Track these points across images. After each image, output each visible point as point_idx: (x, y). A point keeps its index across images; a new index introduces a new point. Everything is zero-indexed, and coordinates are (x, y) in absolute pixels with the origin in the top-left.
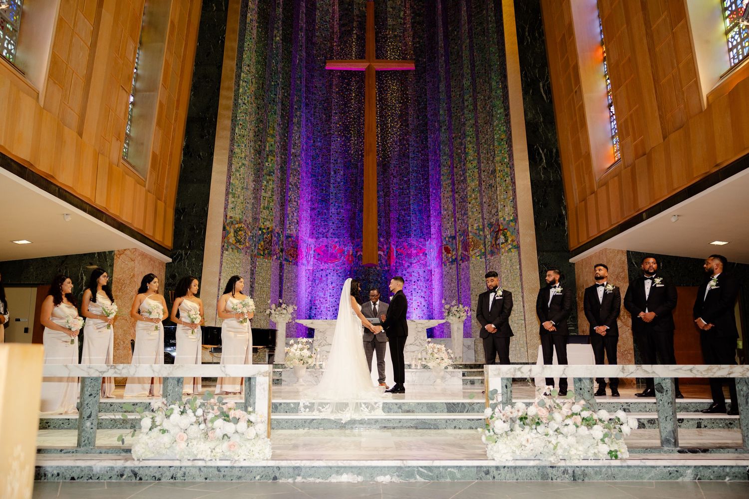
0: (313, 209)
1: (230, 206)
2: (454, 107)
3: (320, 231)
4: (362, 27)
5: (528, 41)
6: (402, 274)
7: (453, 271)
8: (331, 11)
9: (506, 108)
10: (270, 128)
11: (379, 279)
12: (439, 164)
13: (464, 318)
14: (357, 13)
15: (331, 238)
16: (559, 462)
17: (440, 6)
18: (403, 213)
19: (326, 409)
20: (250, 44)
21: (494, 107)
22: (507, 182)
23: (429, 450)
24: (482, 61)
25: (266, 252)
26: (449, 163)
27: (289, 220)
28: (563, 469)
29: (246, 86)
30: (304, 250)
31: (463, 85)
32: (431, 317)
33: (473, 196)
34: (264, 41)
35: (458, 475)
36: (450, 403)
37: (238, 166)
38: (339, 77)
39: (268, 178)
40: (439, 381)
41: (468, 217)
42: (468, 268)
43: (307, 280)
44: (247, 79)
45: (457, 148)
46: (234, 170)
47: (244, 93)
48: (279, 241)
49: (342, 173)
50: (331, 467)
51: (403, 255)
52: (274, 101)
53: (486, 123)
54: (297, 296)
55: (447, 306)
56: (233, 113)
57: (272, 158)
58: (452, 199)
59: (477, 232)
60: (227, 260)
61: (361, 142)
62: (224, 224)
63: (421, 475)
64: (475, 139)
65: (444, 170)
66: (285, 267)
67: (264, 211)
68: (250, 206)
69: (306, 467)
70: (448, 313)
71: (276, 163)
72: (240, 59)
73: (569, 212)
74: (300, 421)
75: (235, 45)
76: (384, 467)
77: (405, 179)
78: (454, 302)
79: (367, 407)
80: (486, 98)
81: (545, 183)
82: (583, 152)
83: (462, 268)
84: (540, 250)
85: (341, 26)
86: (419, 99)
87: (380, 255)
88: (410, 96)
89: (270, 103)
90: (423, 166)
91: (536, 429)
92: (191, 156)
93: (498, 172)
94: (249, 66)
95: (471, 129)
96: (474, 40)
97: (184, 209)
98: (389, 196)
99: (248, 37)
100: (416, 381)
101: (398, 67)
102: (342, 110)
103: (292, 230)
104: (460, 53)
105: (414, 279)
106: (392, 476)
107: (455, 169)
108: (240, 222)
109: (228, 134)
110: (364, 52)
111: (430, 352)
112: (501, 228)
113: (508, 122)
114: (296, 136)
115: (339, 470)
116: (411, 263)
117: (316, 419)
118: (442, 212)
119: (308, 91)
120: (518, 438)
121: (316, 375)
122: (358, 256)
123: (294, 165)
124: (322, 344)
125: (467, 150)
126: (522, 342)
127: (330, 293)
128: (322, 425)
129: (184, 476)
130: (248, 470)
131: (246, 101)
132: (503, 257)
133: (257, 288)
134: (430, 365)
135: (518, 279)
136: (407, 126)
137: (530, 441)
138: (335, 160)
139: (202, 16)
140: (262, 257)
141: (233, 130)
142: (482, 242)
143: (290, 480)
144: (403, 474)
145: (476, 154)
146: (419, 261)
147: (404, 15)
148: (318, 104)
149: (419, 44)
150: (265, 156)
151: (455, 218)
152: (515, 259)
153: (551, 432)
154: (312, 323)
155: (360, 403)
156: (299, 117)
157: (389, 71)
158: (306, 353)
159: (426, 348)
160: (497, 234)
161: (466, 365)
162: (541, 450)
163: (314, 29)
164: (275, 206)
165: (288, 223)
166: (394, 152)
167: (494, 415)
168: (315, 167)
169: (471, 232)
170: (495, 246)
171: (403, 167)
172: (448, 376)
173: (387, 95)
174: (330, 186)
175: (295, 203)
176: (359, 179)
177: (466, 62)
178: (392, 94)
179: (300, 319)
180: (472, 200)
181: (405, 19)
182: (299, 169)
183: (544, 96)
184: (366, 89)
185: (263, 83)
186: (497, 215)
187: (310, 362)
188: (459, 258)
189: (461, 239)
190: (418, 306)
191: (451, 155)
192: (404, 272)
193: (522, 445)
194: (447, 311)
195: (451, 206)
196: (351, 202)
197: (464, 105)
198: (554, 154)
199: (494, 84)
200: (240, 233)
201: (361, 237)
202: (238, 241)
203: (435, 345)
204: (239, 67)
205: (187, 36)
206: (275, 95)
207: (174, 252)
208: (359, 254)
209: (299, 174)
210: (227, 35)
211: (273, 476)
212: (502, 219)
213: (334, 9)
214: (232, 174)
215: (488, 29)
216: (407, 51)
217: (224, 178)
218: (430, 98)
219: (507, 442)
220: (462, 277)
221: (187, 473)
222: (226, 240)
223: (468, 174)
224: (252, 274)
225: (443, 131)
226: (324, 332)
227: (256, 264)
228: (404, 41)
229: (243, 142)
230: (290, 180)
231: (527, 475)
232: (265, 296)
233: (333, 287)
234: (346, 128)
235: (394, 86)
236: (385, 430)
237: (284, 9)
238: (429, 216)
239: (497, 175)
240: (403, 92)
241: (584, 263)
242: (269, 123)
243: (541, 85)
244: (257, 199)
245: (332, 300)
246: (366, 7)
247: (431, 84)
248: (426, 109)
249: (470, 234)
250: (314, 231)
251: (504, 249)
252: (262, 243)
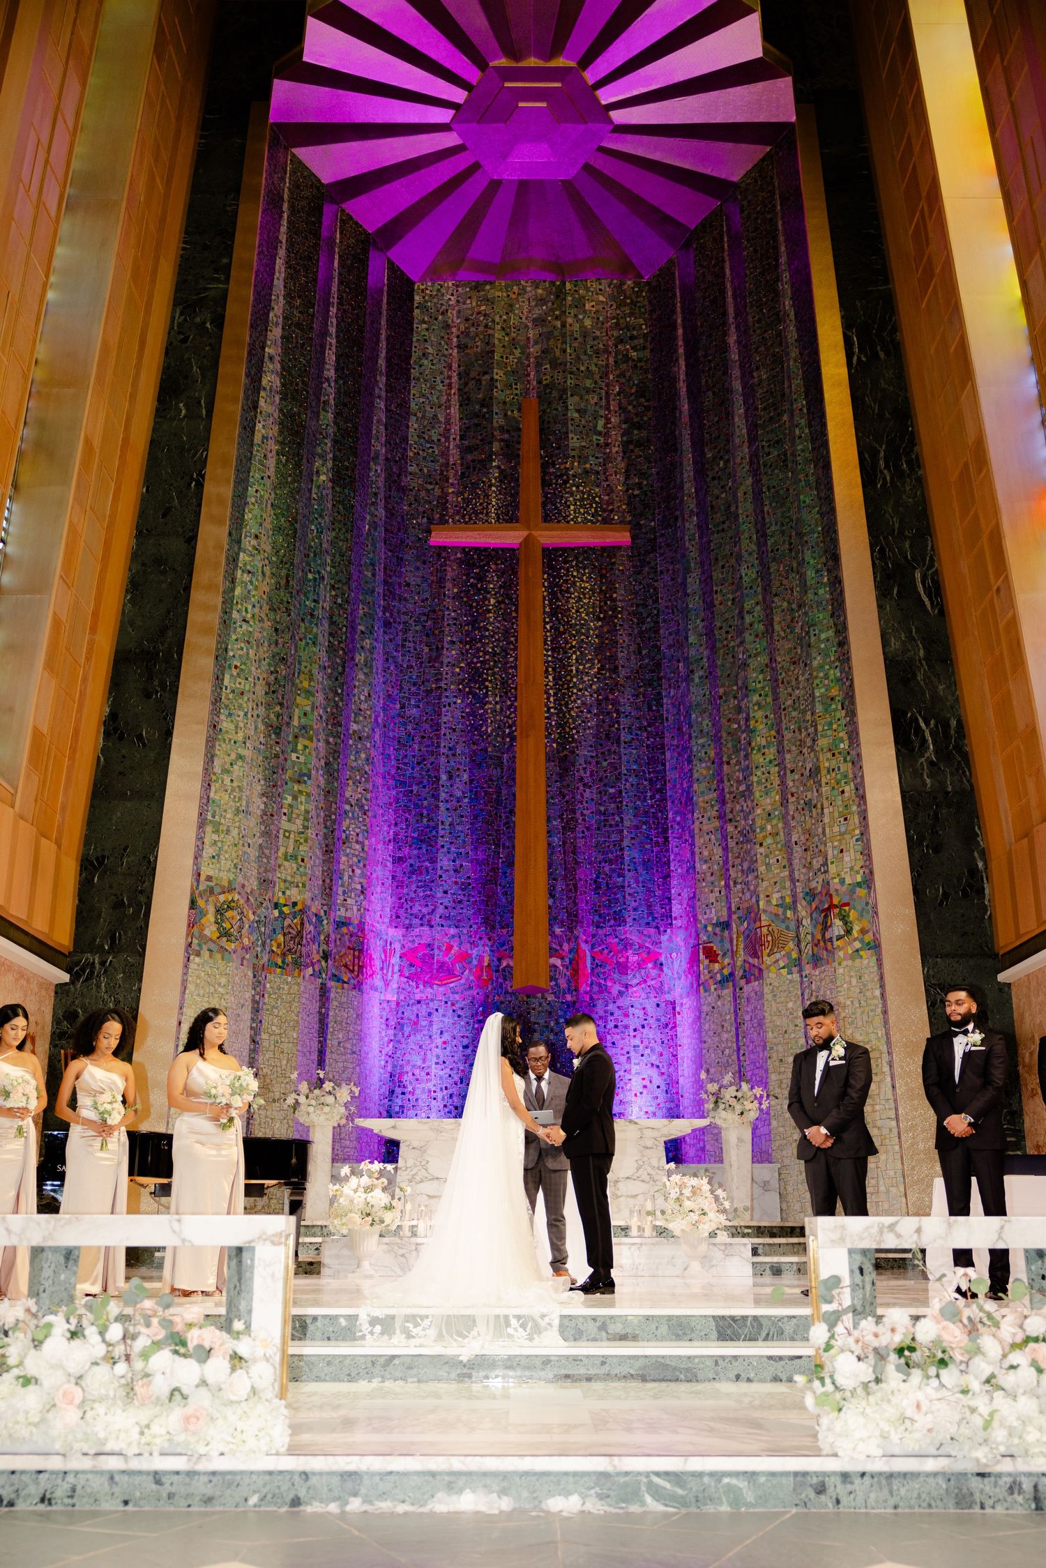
0: (398, 861)
1: (208, 851)
2: (721, 628)
3: (415, 911)
4: (511, 452)
5: (885, 479)
6: (606, 1012)
7: (726, 1004)
8: (442, 419)
9: (840, 627)
10: (302, 676)
11: (552, 1024)
12: (689, 757)
13: (753, 1115)
14: (502, 422)
15: (439, 928)
16: (998, 1462)
17: (686, 407)
18: (607, 869)
19: (424, 1329)
20: (261, 490)
21: (813, 625)
22: (846, 794)
23: (676, 1432)
24: (782, 524)
25: (289, 958)
26: (712, 754)
27: (343, 886)
28: (1009, 1480)
29: (251, 582)
30: (377, 955)
31: (741, 578)
32: (674, 1113)
33: (769, 827)
34: (292, 483)
35: (750, 1497)
36: (723, 1317)
37: (228, 759)
38: (460, 562)
39: (296, 788)
40: (695, 1266)
41: (757, 877)
42: (760, 995)
43: (384, 1026)
44: (253, 567)
45: (729, 720)
46: (217, 769)
47: (246, 598)
48: (319, 934)
49: (465, 777)
50: (433, 1474)
51: (608, 967)
52: (312, 615)
53: (794, 663)
54: (360, 1063)
55: (712, 1087)
56: (218, 642)
57: (306, 742)
58: (719, 836)
59: (780, 911)
60: (198, 977)
61: (509, 708)
62: (192, 894)
63: (657, 1493)
64: (769, 699)
65: (701, 770)
66: (332, 995)
67: (286, 863)
68: (253, 853)
69: (372, 1474)
70: (716, 1102)
71: (314, 754)
72: (238, 522)
73: (994, 865)
74: (363, 1360)
75: (228, 491)
76: (566, 1474)
77: (612, 791)
78: (728, 1077)
79: (523, 1326)
80: (794, 606)
81: (935, 798)
82: (1021, 726)
83: (745, 995)
84: (927, 953)
85: (465, 450)
86: (641, 609)
87: (555, 966)
88: (619, 604)
89: (303, 620)
90: (652, 761)
91: (938, 1376)
92: (121, 738)
93: (824, 772)
94: (256, 537)
95: (761, 677)
96: (764, 479)
97: (101, 859)
98: (573, 830)
99: (255, 475)
100: (641, 1267)
101: (592, 540)
102: (467, 635)
103: (349, 909)
104: (733, 509)
105: (633, 1022)
106: (584, 1497)
107: (725, 767)
108: (230, 890)
109: (207, 688)
110: (517, 507)
111: (674, 1195)
112: (835, 901)
113: (844, 659)
114: (360, 694)
115: (454, 1481)
116: (627, 986)
117: (399, 1356)
118: (698, 865)
119: (390, 593)
120: (894, 1400)
121: (401, 1252)
122: (504, 970)
123: (357, 759)
124: (418, 1178)
125: (752, 723)
126: (892, 1173)
127: (438, 1057)
128: (414, 1371)
129: (71, 1497)
130: (228, 1479)
131: (249, 616)
132: (841, 971)
133: (265, 1044)
134: (676, 1226)
135: (878, 1020)
136: (615, 670)
137: (924, 1408)
138: (450, 749)
139: (154, 430)
140: (278, 970)
141: (219, 679)
142: (792, 934)
143: (333, 1508)
144: (611, 1493)
145: (773, 733)
146: (645, 981)
147: (605, 426)
148: (411, 622)
149: (640, 488)
150: (290, 738)
151: (727, 878)
152: (871, 975)
153: (975, 1385)
154: (394, 1127)
155: (506, 1317)
156: (369, 650)
157: (573, 550)
158: (379, 1198)
159: (665, 1185)
160: (826, 917)
161: (759, 1227)
162: (953, 1430)
163: (404, 456)
164: (311, 851)
165: (340, 892)
166: (586, 730)
167: (833, 1342)
168: (405, 764)
169: (765, 911)
170: (822, 944)
171: (605, 764)
172: (718, 1254)
173: (567, 602)
174: (437, 807)
175: (358, 847)
176: (504, 792)
177: (747, 529)
178: (580, 599)
179: (366, 1117)
180: (765, 837)
181: (607, 435)
182: (367, 769)
183: (926, 599)
184: (521, 588)
185: (288, 576)
186: (826, 872)
187: (387, 1221)
188: (739, 973)
189: (742, 929)
190: (645, 1087)
191: (715, 736)
192: (611, 1007)
193: (904, 1419)
194: (712, 1099)
195: (718, 851)
196: (487, 843)
197: (743, 624)
198: (952, 732)
199: (810, 574)
200: (229, 914)
201: (508, 925)
202: (225, 934)
203: (686, 1179)
204: (235, 539)
205: (120, 471)
206: (315, 601)
207: (76, 958)
208: (504, 964)
209: (367, 780)
210: (209, 471)
211: (291, 1496)
212: (836, 880)
213: (449, 414)
214: (214, 778)
215: (793, 455)
216: (612, 504)
217: (196, 787)
218: (667, 607)
219: (868, 1411)
220: (747, 1018)
221: (79, 1488)
222: (196, 931)
223: (755, 779)
224: (256, 1010)
225: (697, 680)
226: (422, 1149)
227: (265, 987)
228: (605, 484)
229: (240, 707)
230: (348, 794)
231: (919, 1497)
232: (284, 1062)
233: (444, 1043)
234: (475, 676)
235: (583, 583)
236: (568, 1383)
237: (338, 414)
238: (667, 877)
239: (824, 781)
240: (606, 594)
241: (1034, 983)
242: (300, 664)
243: (918, 575)
244: (270, 835)
245: (441, 1073)
246: (519, 410)
247: (667, 578)
248: (657, 632)
249: (763, 917)
250: (402, 911)
251: (844, 950)
252: (281, 938)
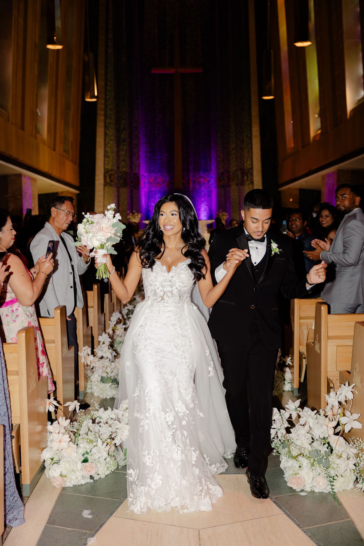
0: (146, 157)
1: (106, 163)
3: (151, 169)
7: (223, 192)
8: (153, 33)
12: (216, 130)
14: (169, 34)
15: (157, 173)
18: (196, 158)
22: (249, 147)
25: (124, 184)
26: (221, 131)
27: (134, 165)
29: (110, 94)
30: (142, 180)
32: (210, 218)
33: (233, 152)
34: (117, 63)
37: (109, 140)
39: (123, 144)
41: (230, 163)
42: (230, 191)
43: (145, 197)
44: (110, 90)
45: (225, 123)
46: (107, 143)
47: (110, 99)
48: (130, 177)
49: (162, 135)
51: (196, 182)
52: (124, 98)
53: (240, 112)
54: (141, 207)
57: (125, 132)
58: (222, 152)
59: (234, 172)
61: (172, 117)
62: (104, 173)
64: (234, 120)
65: (219, 135)
66: (133, 191)
67: (122, 162)
68: (115, 161)
71: (126, 134)
73: (279, 165)
78: (221, 211)
83: (227, 190)
85: (159, 43)
87: (184, 182)
90: (207, 131)
93: (245, 141)
94: (110, 81)
95: (233, 114)
99: (109, 65)
103: (136, 170)
105: (202, 195)
107: (224, 135)
108: (111, 171)
109: (103, 124)
110: (173, 61)
112: (245, 172)
113: (250, 114)
114: (136, 116)
116: (201, 187)
118: (217, 159)
122: (172, 183)
123: (136, 133)
125: (230, 125)
131: (111, 103)
133: (121, 204)
140: (122, 187)
141: (105, 121)
142: (237, 178)
145: (235, 129)
146: (205, 185)
148: (147, 93)
150: (121, 132)
151: (224, 163)
156: (137, 103)
160: (244, 175)
164: (127, 158)
165: (134, 167)
166: (191, 123)
168: (147, 132)
169: (231, 172)
170: (242, 181)
171: (196, 132)
173: (187, 87)
174: (156, 144)
175: (137, 155)
176: (172, 139)
178: (190, 87)
180: (232, 154)
182: (138, 135)
185: (118, 90)
186: (244, 165)
188: (225, 185)
189: (226, 175)
195: (222, 156)
196: (168, 152)
198: (273, 133)
200: (112, 176)
201: (174, 172)
202: (111, 181)
207: (80, 188)
210: (99, 67)
212: (246, 167)
213: (155, 31)
214: (106, 145)
217: (103, 148)
220: (227, 195)
222: (105, 181)
223: (231, 139)
225: (218, 111)
229: (110, 127)
230: (134, 142)
232: (125, 207)
234: (164, 109)
235: (191, 82)
238: (211, 160)
239: (245, 143)
240: (197, 85)
242: (122, 112)
244: (118, 156)
247: (212, 81)
248: (209, 96)
250: (148, 169)
251: (247, 183)
252: (122, 180)
